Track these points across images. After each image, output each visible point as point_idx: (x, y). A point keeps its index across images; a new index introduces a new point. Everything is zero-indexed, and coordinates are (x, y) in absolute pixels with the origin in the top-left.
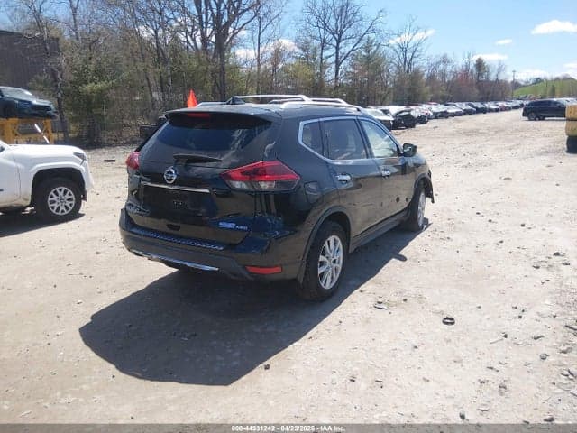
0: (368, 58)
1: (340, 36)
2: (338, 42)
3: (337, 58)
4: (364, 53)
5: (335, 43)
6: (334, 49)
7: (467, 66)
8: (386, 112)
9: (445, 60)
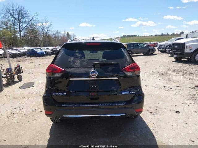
0: (32, 30)
1: (20, 21)
2: (20, 23)
3: (20, 29)
4: (30, 28)
5: (18, 24)
6: (18, 26)
7: (64, 34)
8: (48, 49)
9: (58, 32)
